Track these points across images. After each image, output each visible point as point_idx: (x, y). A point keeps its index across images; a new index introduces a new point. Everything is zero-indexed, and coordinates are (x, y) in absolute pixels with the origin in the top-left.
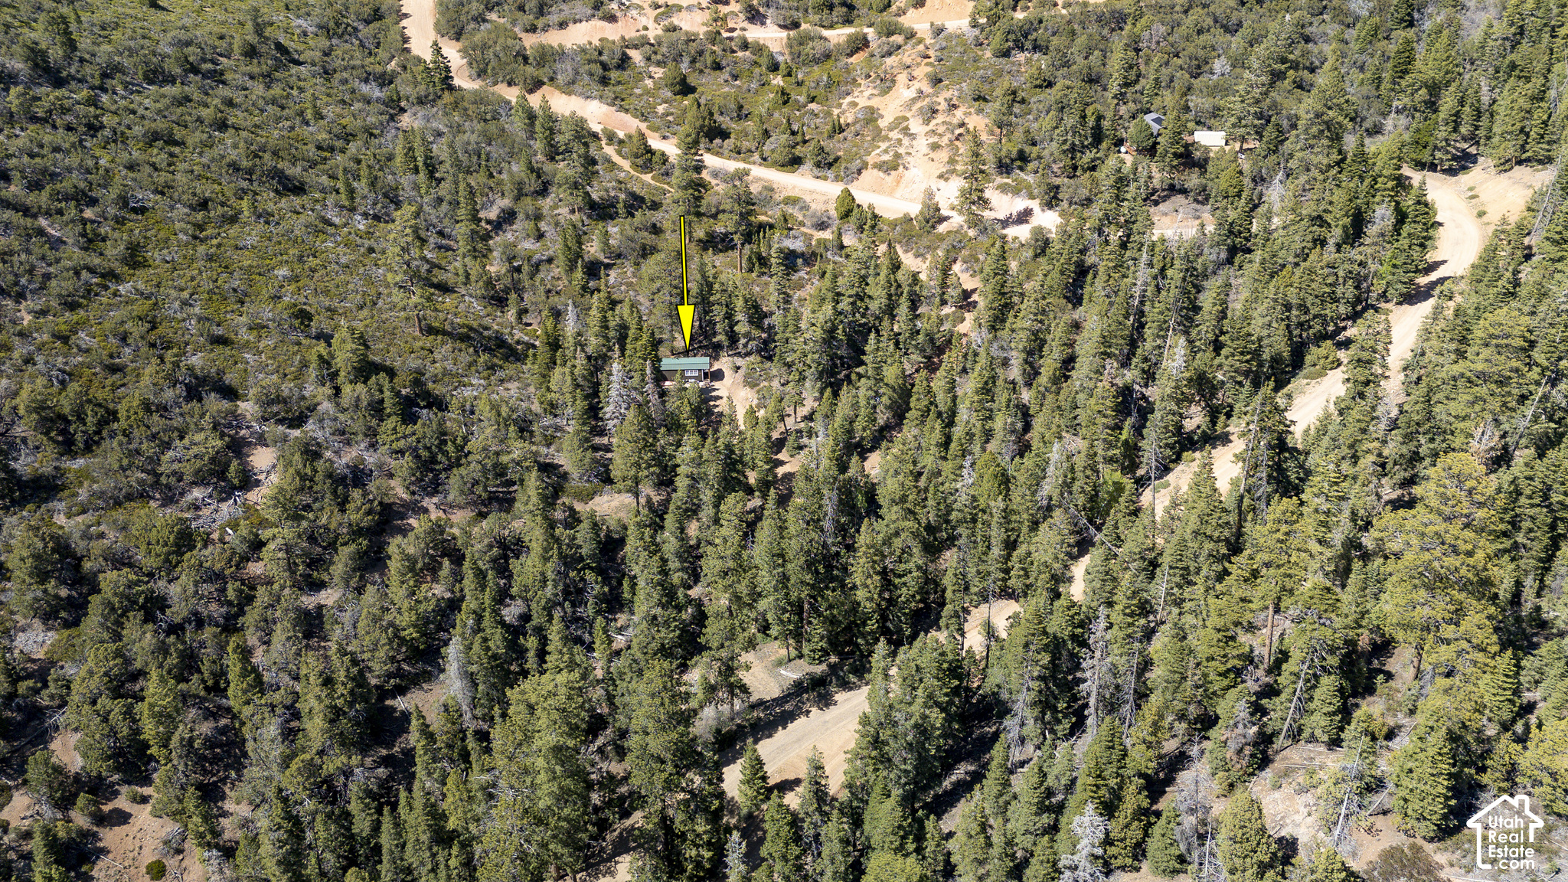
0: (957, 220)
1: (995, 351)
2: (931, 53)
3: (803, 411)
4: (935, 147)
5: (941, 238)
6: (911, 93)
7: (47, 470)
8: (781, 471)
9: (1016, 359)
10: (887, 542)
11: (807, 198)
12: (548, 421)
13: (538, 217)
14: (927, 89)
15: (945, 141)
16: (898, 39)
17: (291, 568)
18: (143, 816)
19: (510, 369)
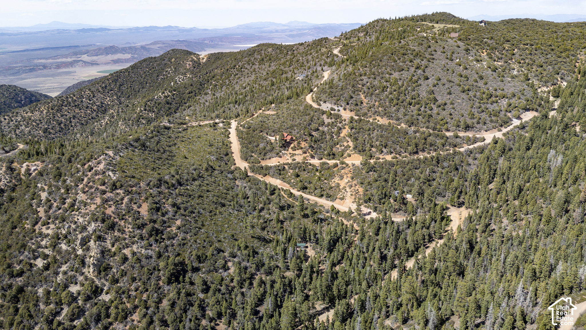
0: (355, 214)
1: (361, 245)
2: (351, 170)
3: (324, 256)
4: (352, 195)
5: (352, 217)
6: (347, 181)
7: (197, 266)
8: (320, 268)
9: (365, 248)
10: (339, 284)
11: (324, 205)
12: (276, 257)
13: (269, 209)
14: (351, 180)
15: (354, 194)
16: (344, 166)
17: (238, 284)
18: (221, 324)
19: (267, 245)
